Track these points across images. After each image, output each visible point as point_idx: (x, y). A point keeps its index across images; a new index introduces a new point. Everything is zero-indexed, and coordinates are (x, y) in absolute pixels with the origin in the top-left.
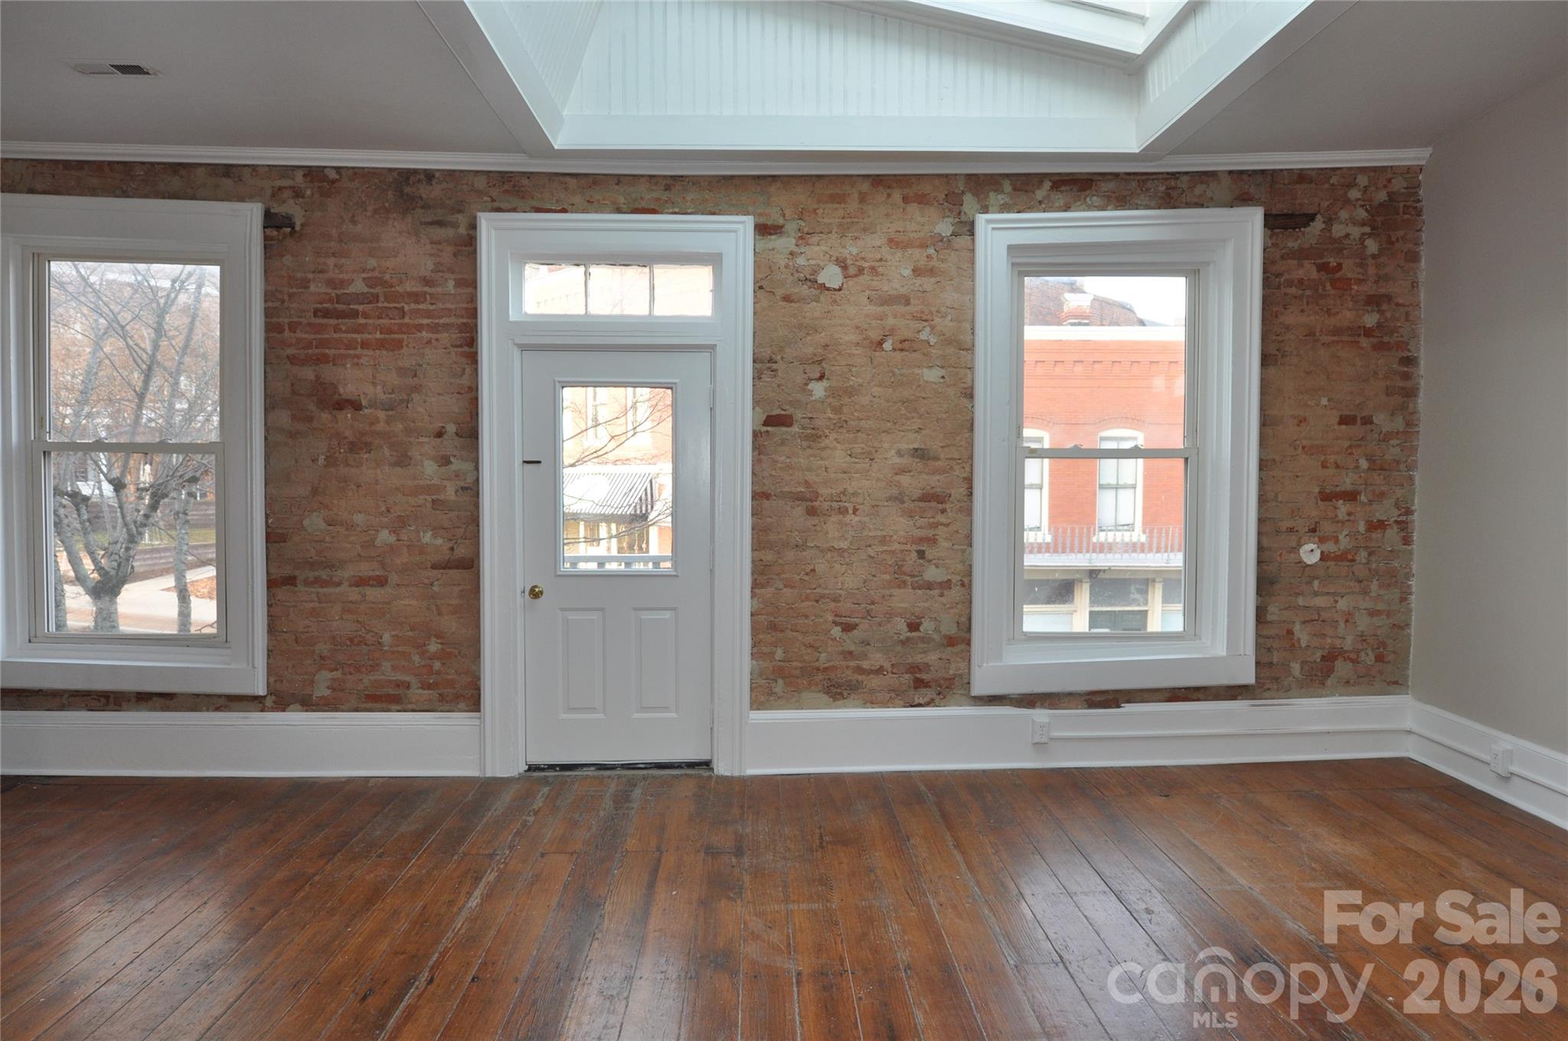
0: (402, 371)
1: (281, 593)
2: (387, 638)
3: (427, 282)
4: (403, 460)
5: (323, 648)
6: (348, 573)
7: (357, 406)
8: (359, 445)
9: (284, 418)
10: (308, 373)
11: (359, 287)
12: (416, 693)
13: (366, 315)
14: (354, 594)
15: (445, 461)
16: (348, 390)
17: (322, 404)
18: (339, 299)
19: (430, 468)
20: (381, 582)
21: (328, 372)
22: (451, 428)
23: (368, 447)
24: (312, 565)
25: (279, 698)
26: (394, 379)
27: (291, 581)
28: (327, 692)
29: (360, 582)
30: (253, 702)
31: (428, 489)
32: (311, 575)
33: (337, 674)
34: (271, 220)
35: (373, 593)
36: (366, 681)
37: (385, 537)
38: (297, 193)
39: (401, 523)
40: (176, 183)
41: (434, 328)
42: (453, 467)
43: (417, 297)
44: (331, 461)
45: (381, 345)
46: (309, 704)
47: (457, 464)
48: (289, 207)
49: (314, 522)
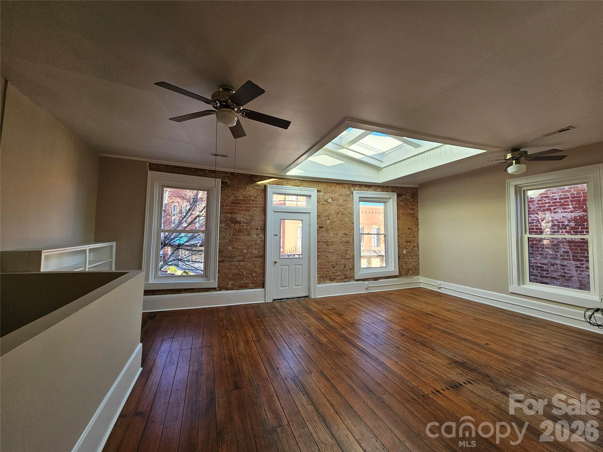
0: (249, 216)
1: (221, 264)
2: (244, 273)
3: (255, 198)
4: (249, 234)
5: (230, 276)
6: (237, 259)
7: (240, 223)
8: (240, 231)
9: (224, 225)
10: (230, 216)
11: (241, 198)
12: (250, 285)
13: (242, 204)
14: (238, 264)
15: (258, 235)
16: (238, 219)
17: (232, 222)
18: (236, 200)
19: (255, 236)
20: (244, 261)
21: (234, 216)
22: (259, 228)
23: (242, 232)
24: (228, 257)
25: (220, 288)
26: (248, 218)
27: (223, 261)
28: (231, 286)
29: (239, 261)
30: (214, 289)
31: (254, 241)
32: (228, 260)
33: (233, 282)
34: (223, 183)
35: (242, 263)
36: (239, 283)
37: (245, 250)
38: (229, 178)
39: (249, 248)
40: (201, 173)
41: (256, 207)
42: (259, 236)
43: (253, 201)
44: (234, 235)
45: (246, 210)
46: (226, 289)
47: (260, 236)
48: (227, 180)
49: (230, 248)
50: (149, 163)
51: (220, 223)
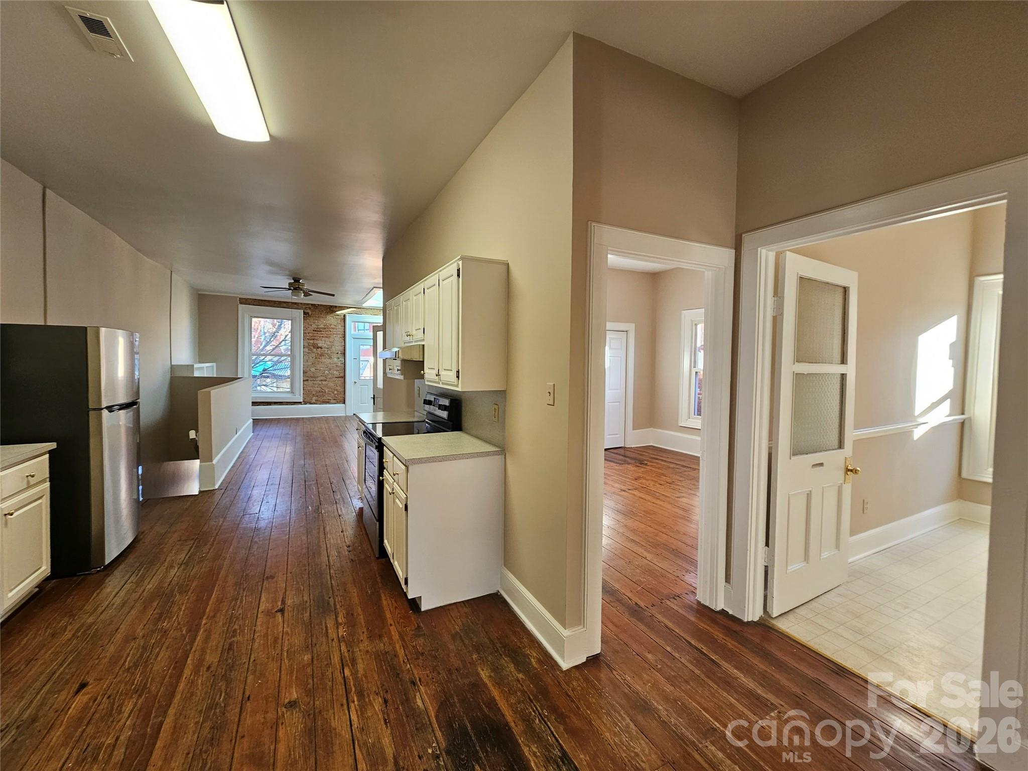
0: (330, 342)
1: (305, 383)
2: (327, 391)
3: (335, 326)
4: (330, 358)
5: (314, 393)
6: (319, 379)
7: (321, 348)
8: (322, 355)
9: (307, 350)
10: (312, 342)
11: (322, 326)
12: (332, 401)
13: (323, 332)
14: (320, 383)
15: (338, 358)
16: (320, 345)
17: (314, 347)
18: (317, 328)
19: (336, 359)
20: (326, 381)
21: (316, 342)
22: (340, 352)
23: (323, 356)
24: (312, 377)
25: (305, 402)
26: (329, 343)
27: (307, 380)
28: (315, 401)
29: (321, 380)
30: (300, 403)
31: (335, 363)
32: (312, 379)
33: (317, 398)
34: (305, 313)
35: (324, 383)
36: (322, 399)
37: (327, 372)
38: (310, 308)
39: (330, 370)
40: (285, 305)
41: (337, 334)
43: (333, 328)
44: (316, 358)
45: (326, 337)
46: (311, 403)
47: (340, 359)
48: (308, 311)
49: (313, 369)
50: (240, 298)
51: (304, 348)
